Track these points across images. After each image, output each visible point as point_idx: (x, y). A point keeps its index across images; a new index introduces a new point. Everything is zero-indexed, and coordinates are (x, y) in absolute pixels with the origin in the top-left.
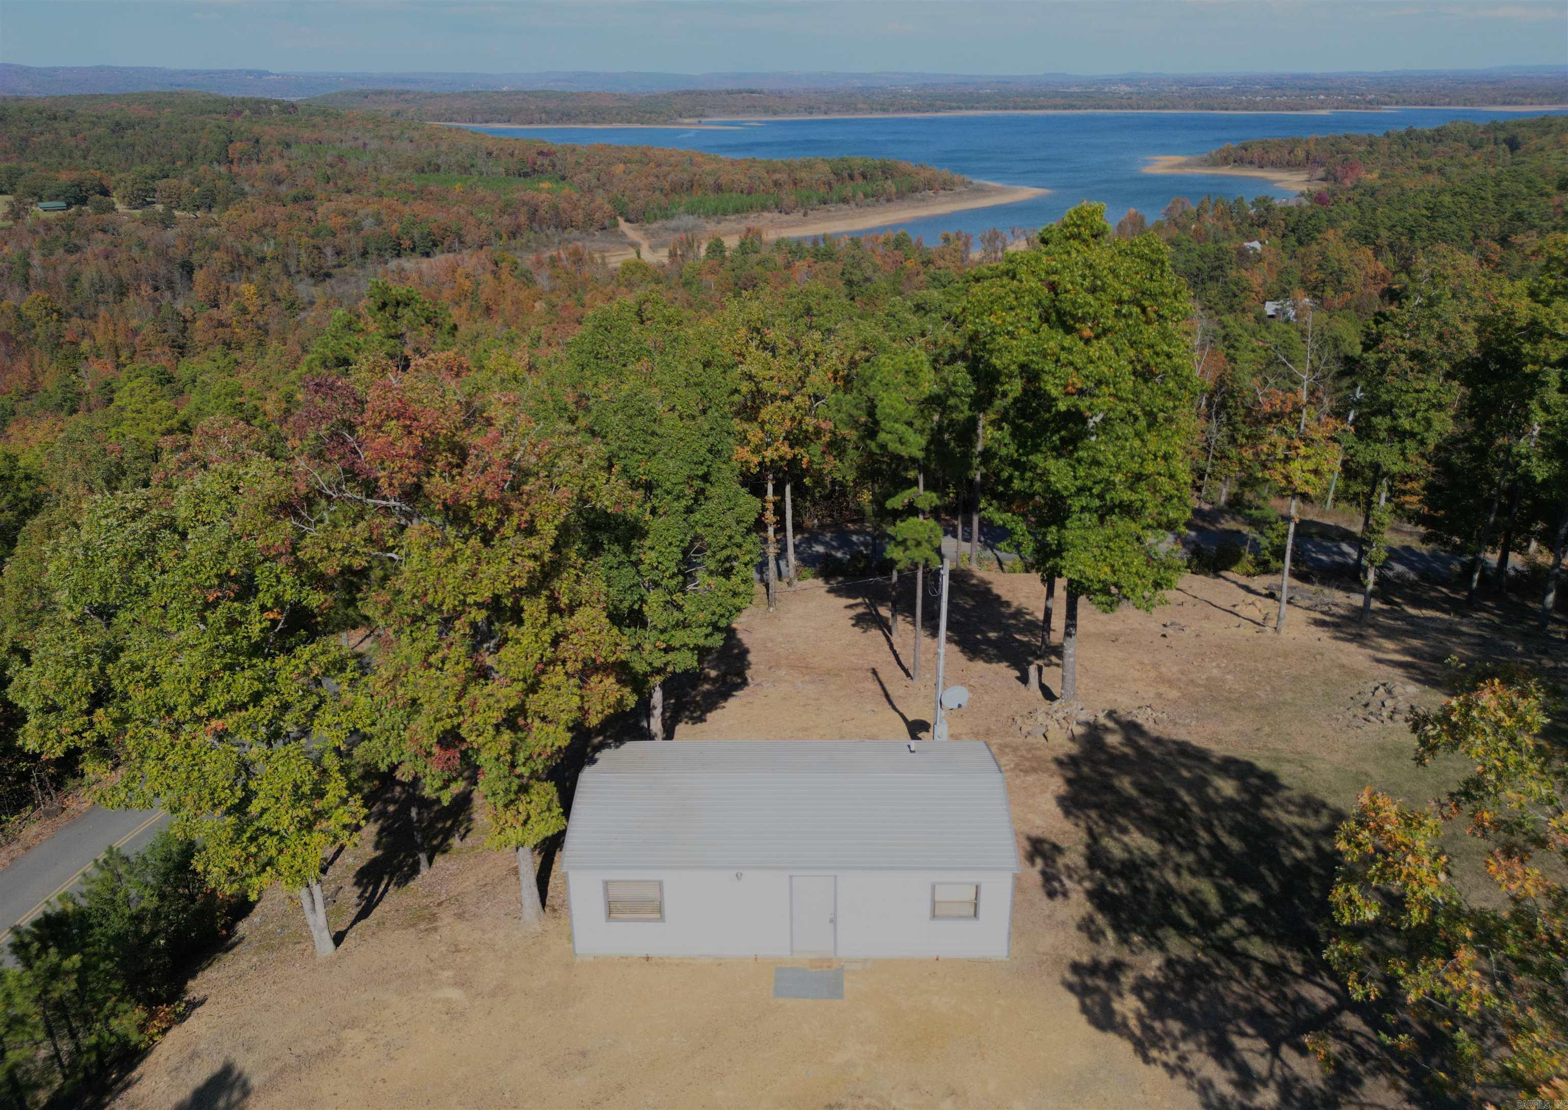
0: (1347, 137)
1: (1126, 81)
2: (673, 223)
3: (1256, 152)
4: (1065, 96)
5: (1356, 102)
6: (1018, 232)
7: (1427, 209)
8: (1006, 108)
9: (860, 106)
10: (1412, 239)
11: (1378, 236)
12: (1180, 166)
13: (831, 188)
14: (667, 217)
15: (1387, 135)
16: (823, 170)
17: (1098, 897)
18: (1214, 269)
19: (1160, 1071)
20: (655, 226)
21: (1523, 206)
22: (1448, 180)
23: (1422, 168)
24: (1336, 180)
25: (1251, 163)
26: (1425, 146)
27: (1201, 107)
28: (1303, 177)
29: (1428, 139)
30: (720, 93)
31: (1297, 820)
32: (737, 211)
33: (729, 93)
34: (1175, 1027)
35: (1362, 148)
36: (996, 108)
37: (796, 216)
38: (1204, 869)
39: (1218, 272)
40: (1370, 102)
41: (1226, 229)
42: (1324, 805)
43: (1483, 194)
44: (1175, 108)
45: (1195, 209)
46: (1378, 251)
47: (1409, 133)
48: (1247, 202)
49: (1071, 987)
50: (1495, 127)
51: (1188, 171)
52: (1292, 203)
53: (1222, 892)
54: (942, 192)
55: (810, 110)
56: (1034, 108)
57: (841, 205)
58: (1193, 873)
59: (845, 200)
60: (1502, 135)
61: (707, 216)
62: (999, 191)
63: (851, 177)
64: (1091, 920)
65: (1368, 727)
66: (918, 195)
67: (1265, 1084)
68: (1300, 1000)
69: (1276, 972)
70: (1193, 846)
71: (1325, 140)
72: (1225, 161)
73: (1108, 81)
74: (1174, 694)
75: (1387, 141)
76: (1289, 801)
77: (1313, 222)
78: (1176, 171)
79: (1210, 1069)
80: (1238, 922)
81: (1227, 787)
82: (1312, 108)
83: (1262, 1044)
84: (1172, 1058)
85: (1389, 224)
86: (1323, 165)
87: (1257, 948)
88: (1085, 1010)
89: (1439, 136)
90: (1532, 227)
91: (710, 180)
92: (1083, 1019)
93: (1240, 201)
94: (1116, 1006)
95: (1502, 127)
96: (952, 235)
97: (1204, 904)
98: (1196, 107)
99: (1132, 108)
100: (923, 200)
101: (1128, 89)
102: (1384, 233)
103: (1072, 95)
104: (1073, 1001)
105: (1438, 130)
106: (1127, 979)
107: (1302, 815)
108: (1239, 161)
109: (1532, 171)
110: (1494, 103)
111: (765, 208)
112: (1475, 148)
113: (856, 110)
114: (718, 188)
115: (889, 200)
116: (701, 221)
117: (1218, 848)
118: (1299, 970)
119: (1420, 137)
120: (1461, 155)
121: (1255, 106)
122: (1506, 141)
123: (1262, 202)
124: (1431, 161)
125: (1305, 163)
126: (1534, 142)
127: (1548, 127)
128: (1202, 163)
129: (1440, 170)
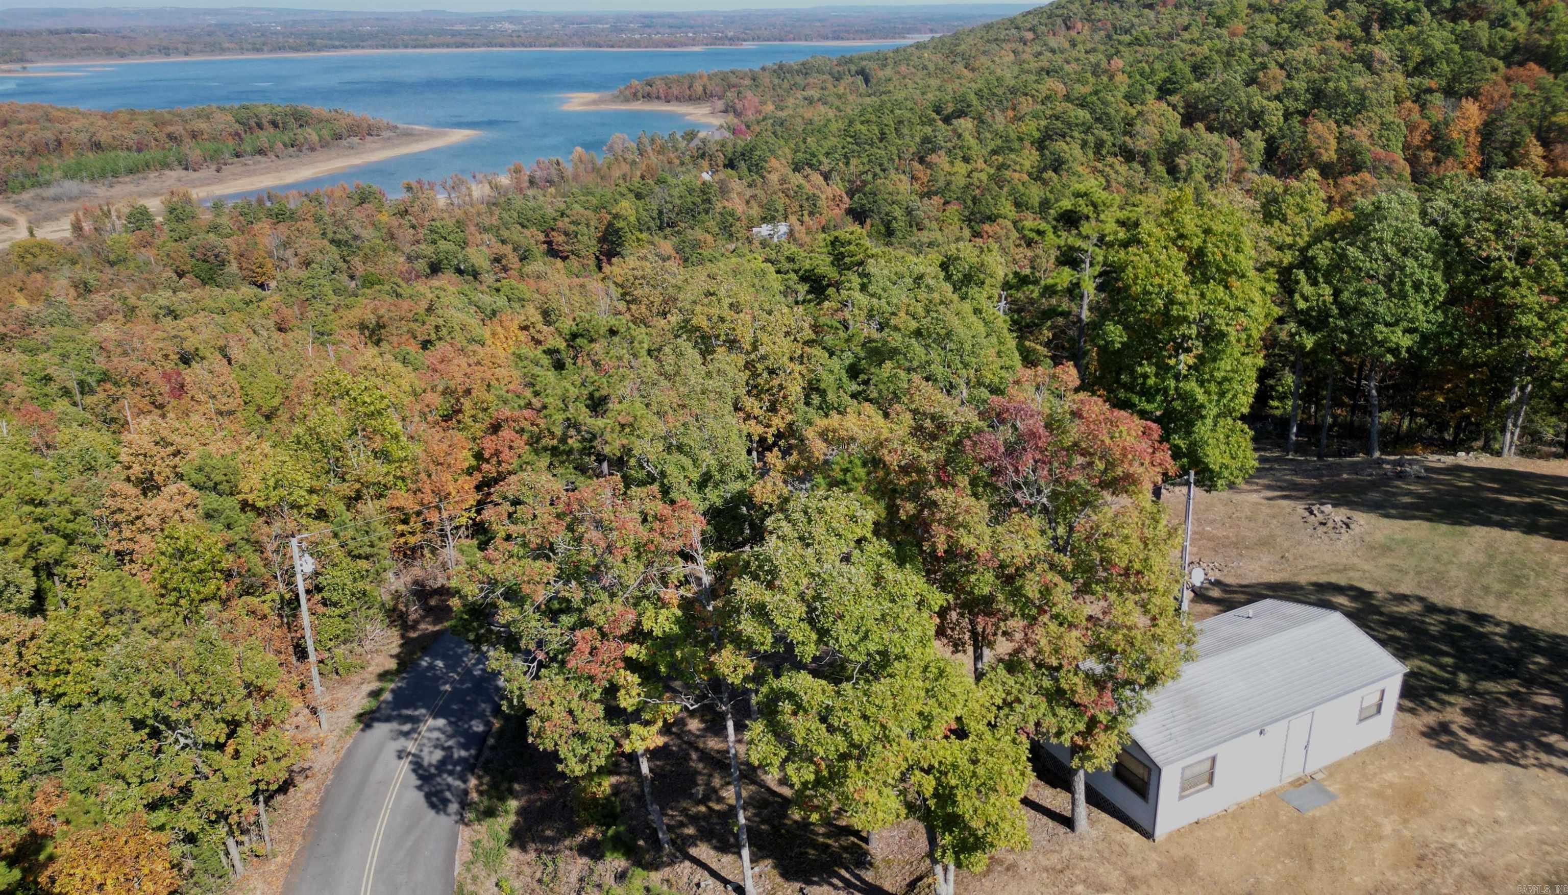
0: (733, 72)
1: (510, 19)
2: (51, 192)
3: (660, 86)
4: (454, 34)
5: (721, 39)
6: (479, 176)
8: (396, 47)
9: (226, 45)
10: (847, 164)
11: (820, 163)
12: (594, 102)
13: (241, 139)
14: (39, 185)
15: (763, 69)
16: (224, 121)
20: (26, 196)
23: (805, 99)
24: (735, 111)
25: (658, 98)
26: (799, 79)
27: (589, 45)
28: (709, 110)
29: (799, 72)
30: (39, 33)
32: (131, 171)
33: (51, 32)
35: (748, 82)
36: (384, 47)
37: (208, 172)
40: (731, 39)
44: (565, 45)
45: (634, 144)
46: (826, 177)
47: (781, 67)
48: (678, 137)
50: (844, 61)
51: (603, 107)
52: (717, 137)
54: (369, 138)
55: (166, 51)
56: (425, 46)
57: (258, 157)
59: (261, 152)
60: (853, 68)
61: (92, 179)
62: (427, 135)
63: (260, 126)
66: (344, 142)
71: (716, 75)
72: (635, 97)
73: (490, 19)
75: (765, 75)
78: (592, 108)
82: (686, 45)
85: (823, 151)
86: (720, 98)
89: (805, 70)
91: (83, 137)
93: (672, 136)
95: (851, 61)
96: (414, 185)
98: (584, 44)
99: (524, 45)
100: (351, 147)
101: (512, 27)
102: (824, 160)
103: (459, 33)
105: (802, 64)
108: (648, 97)
110: (826, 38)
111: (165, 165)
112: (838, 80)
113: (223, 50)
114: (97, 146)
115: (313, 149)
116: (87, 186)
119: (790, 71)
120: (830, 86)
121: (637, 43)
122: (858, 73)
123: (690, 135)
124: (810, 93)
125: (706, 96)
126: (881, 74)
127: (883, 60)
128: (614, 99)
129: (823, 101)
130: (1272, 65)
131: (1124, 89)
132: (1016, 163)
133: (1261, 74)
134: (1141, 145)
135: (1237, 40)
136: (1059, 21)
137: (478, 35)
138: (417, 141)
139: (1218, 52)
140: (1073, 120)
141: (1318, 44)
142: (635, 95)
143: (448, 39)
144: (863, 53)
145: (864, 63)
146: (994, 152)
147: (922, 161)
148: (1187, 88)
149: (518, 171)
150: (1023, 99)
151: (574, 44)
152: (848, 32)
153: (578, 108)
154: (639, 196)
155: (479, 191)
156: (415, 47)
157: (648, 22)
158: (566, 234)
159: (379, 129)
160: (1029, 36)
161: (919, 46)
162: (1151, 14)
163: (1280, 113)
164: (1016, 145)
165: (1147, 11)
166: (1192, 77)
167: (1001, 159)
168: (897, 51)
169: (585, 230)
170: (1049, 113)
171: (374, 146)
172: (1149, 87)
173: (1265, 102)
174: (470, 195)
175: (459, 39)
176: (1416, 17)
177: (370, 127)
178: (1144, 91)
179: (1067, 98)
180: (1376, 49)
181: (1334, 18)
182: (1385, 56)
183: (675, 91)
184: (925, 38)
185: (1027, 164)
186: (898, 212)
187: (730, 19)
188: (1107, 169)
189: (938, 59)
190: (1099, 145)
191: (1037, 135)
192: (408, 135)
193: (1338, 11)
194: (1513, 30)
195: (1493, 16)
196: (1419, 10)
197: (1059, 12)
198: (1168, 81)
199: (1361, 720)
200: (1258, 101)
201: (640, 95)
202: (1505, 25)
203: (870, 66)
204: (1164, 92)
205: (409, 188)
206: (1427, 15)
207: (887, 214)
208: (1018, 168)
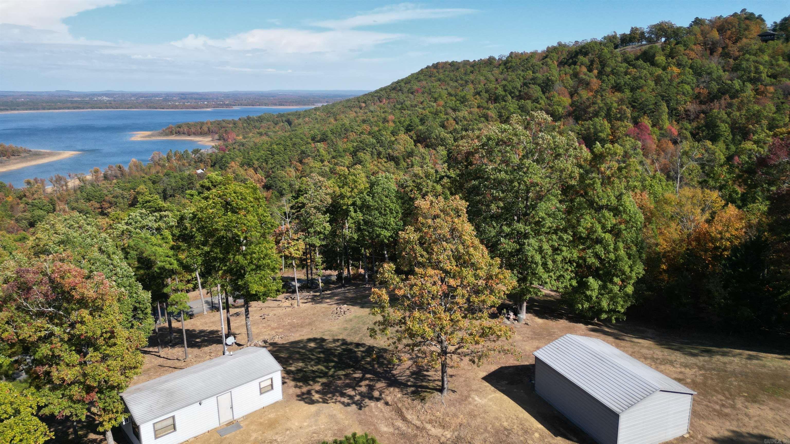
0: (224, 121)
1: (107, 95)
3: (185, 128)
4: (72, 102)
5: (222, 105)
6: (72, 175)
7: (269, 151)
8: (38, 109)
10: (267, 164)
11: (254, 164)
12: (149, 136)
15: (240, 119)
17: (294, 380)
18: (189, 184)
19: (332, 404)
21: (303, 148)
22: (271, 138)
23: (258, 133)
24: (224, 139)
25: (184, 133)
26: (257, 124)
27: (150, 108)
28: (210, 139)
29: (257, 121)
31: (334, 345)
34: (330, 395)
35: (231, 125)
36: (31, 109)
38: (317, 363)
39: (192, 185)
40: (227, 105)
41: (184, 165)
42: (339, 339)
43: (287, 144)
44: (136, 108)
45: (166, 156)
46: (256, 170)
47: (248, 118)
48: (190, 152)
49: (300, 400)
50: (281, 116)
52: (210, 151)
53: (324, 366)
54: (12, 157)
56: (55, 109)
58: (315, 366)
60: (284, 119)
62: (50, 154)
64: (297, 385)
65: (340, 318)
67: (355, 396)
68: (355, 378)
69: (347, 376)
70: (312, 360)
71: (214, 122)
72: (171, 133)
73: (95, 95)
74: (281, 330)
75: (240, 122)
76: (330, 342)
77: (224, 159)
78: (148, 139)
79: (343, 399)
80: (333, 370)
81: (312, 345)
82: (203, 108)
83: (350, 390)
84: (334, 401)
85: (256, 158)
86: (216, 133)
87: (341, 373)
88: (306, 403)
89: (260, 119)
90: (309, 156)
92: (306, 405)
93: (186, 152)
94: (314, 398)
95: (283, 115)
96: (32, 181)
97: (322, 370)
98: (147, 107)
99: (112, 108)
101: (107, 99)
102: (256, 162)
103: (76, 102)
104: (302, 403)
105: (259, 117)
106: (313, 393)
107: (335, 343)
108: (178, 133)
109: (301, 134)
110: (275, 104)
112: (276, 124)
117: (319, 358)
118: (352, 372)
119: (253, 120)
120: (272, 127)
121: (176, 107)
122: (286, 121)
123: (196, 151)
124: (261, 130)
125: (209, 132)
126: (296, 121)
127: (298, 115)
128: (160, 134)
129: (266, 134)
130: (450, 119)
131: (391, 129)
132: (342, 162)
133: (446, 123)
134: (396, 154)
135: (438, 108)
136: (376, 98)
137: (87, 103)
138: (42, 158)
139: (432, 113)
140: (368, 143)
141: (469, 110)
142: (171, 132)
143: (69, 104)
144: (289, 112)
145: (289, 117)
146: (333, 157)
147: (301, 162)
148: (417, 128)
149: (96, 172)
150: (351, 134)
151: (141, 107)
152: (286, 102)
153: (139, 139)
154: (154, 183)
155: (73, 183)
156: (49, 109)
157: (184, 97)
158: (110, 203)
159: (19, 152)
160: (363, 105)
161: (316, 109)
162: (412, 96)
163: (452, 139)
164: (343, 154)
165: (410, 95)
166: (419, 123)
167: (336, 161)
168: (306, 111)
169: (121, 201)
170: (359, 139)
171: (14, 161)
172: (402, 128)
173: (446, 134)
174: (66, 186)
175: (75, 105)
176: (506, 98)
177: (13, 152)
178: (399, 130)
179: (369, 134)
180: (489, 112)
181: (476, 99)
182: (493, 115)
183: (193, 130)
184: (320, 105)
185: (347, 163)
186: (285, 186)
187: (227, 96)
188: (379, 164)
189: (323, 115)
190: (379, 154)
191: (352, 149)
192: (37, 155)
193: (477, 96)
194: (540, 104)
195: (534, 98)
196: (507, 96)
197: (376, 95)
198: (409, 125)
199: (261, 393)
200: (444, 134)
201: (174, 132)
202: (538, 103)
203: (291, 118)
204: (408, 130)
205: (29, 183)
206: (510, 97)
207: (280, 187)
208: (342, 164)
